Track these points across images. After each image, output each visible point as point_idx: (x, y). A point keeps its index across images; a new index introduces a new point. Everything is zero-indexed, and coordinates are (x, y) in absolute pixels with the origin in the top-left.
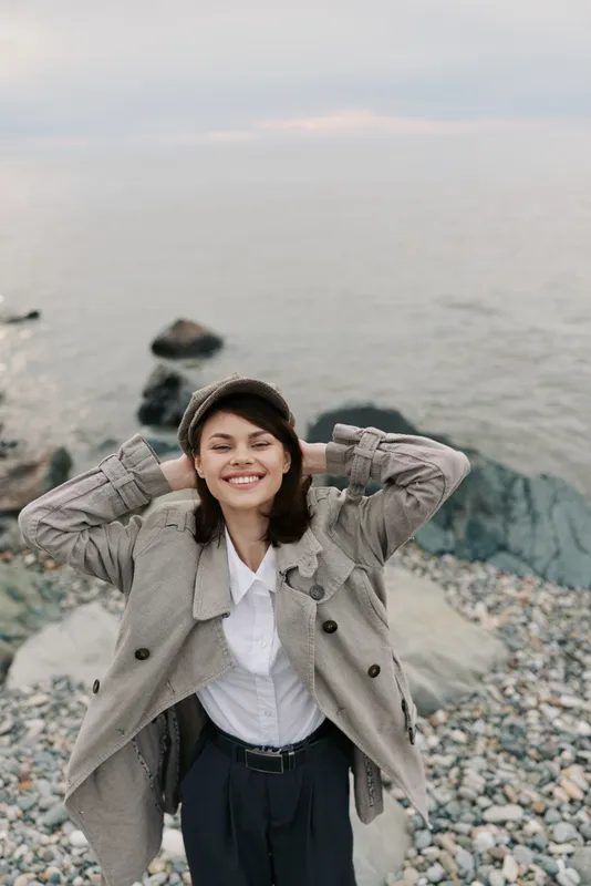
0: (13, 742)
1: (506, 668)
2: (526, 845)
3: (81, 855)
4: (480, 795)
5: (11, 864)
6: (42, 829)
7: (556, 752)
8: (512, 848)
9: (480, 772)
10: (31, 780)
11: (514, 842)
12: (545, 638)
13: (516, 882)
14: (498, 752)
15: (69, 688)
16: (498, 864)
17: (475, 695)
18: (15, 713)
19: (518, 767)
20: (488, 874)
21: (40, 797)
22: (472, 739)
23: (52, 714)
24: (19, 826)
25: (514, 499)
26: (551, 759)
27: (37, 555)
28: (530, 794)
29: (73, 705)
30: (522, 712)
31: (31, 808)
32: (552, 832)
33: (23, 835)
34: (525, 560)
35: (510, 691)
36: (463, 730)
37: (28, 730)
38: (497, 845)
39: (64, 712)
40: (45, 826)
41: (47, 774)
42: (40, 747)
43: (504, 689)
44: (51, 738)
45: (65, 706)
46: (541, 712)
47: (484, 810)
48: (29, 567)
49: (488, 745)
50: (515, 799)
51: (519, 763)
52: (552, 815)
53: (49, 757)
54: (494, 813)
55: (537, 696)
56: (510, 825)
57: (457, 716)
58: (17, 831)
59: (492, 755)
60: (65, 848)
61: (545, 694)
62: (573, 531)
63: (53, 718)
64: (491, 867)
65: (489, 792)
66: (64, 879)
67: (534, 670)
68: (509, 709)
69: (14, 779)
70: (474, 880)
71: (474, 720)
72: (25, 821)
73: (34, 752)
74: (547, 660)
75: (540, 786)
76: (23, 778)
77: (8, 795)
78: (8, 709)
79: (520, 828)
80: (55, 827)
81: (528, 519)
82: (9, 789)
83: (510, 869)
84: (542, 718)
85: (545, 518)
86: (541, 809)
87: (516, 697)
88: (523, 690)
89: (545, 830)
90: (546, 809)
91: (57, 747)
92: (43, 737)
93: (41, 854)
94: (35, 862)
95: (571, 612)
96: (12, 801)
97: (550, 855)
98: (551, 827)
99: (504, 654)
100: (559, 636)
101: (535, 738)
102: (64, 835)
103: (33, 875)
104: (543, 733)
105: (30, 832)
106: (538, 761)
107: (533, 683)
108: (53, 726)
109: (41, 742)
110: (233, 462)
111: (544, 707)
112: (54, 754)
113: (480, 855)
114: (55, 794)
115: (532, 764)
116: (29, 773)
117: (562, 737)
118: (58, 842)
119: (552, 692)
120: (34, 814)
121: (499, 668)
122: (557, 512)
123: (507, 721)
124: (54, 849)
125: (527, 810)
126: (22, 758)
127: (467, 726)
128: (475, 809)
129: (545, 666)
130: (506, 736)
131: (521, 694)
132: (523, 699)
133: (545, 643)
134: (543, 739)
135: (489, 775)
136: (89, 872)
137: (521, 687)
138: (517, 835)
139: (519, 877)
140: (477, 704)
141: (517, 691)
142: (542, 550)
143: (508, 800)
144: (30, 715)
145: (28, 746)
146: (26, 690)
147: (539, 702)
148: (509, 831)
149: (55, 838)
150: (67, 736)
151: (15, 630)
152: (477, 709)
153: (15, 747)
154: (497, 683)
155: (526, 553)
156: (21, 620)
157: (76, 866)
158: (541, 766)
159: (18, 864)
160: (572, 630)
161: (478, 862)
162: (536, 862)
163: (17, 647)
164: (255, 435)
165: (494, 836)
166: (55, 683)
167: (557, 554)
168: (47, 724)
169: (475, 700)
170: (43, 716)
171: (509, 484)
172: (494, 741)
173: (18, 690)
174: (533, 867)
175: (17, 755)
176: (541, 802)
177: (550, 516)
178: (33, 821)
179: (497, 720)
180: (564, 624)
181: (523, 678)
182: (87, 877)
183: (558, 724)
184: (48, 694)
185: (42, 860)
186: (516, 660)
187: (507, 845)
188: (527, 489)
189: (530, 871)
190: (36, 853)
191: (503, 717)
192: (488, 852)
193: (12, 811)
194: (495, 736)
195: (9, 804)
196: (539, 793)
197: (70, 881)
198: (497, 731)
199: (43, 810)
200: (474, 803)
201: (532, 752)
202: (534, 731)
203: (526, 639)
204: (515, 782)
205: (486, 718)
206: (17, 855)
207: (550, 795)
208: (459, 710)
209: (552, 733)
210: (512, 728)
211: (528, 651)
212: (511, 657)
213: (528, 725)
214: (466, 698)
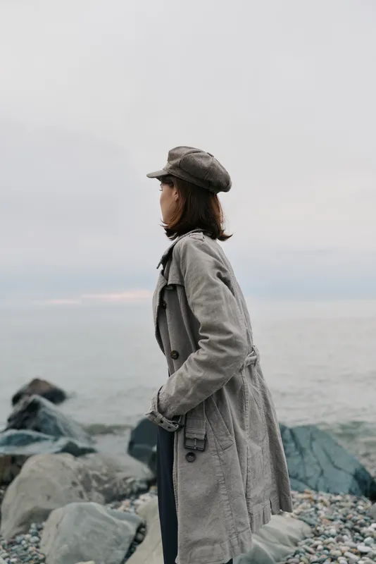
1: (312, 536)
25: (286, 441)
30: (333, 559)
34: (301, 480)
35: (320, 548)
43: (316, 547)
46: (346, 557)
55: (340, 549)
61: (345, 548)
62: (328, 455)
67: (332, 536)
68: (324, 557)
74: (338, 530)
81: (297, 453)
85: (308, 451)
95: (342, 504)
100: (340, 516)
107: (334, 543)
111: (347, 554)
119: (349, 547)
121: (308, 536)
122: (314, 445)
129: (338, 533)
132: (330, 552)
137: (326, 545)
140: (300, 558)
142: (311, 472)
147: (343, 552)
152: (300, 561)
154: (309, 544)
155: (301, 476)
160: (348, 514)
167: (322, 473)
169: (297, 556)
177: (311, 448)
180: (341, 510)
181: (326, 541)
186: (318, 531)
188: (293, 435)
212: (314, 530)
214: (289, 556)
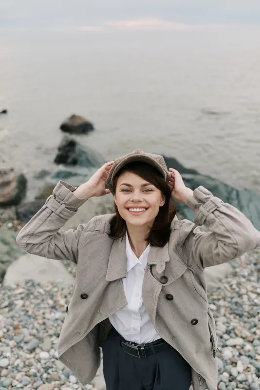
0: (10, 311)
1: (232, 276)
2: (246, 356)
3: (45, 363)
4: (224, 333)
5: (13, 368)
6: (26, 351)
7: (256, 314)
8: (239, 357)
9: (224, 323)
10: (19, 329)
11: (240, 354)
12: (248, 262)
13: (243, 373)
14: (230, 314)
15: (33, 285)
16: (234, 365)
17: (219, 288)
18: (9, 297)
19: (240, 321)
20: (230, 369)
21: (24, 337)
22: (219, 308)
23: (27, 298)
24: (16, 350)
25: (232, 199)
26: (254, 317)
27: (13, 223)
28: (246, 333)
29: (36, 294)
30: (240, 296)
31: (21, 342)
32: (256, 350)
33: (18, 354)
35: (234, 286)
36: (214, 304)
37: (16, 305)
38: (233, 356)
39: (32, 296)
40: (28, 350)
41: (27, 326)
42: (22, 313)
43: (232, 285)
44: (27, 309)
45: (32, 294)
46: (248, 296)
47: (226, 340)
48: (10, 229)
49: (226, 311)
50: (239, 335)
51: (241, 319)
52: (256, 342)
53: (27, 318)
54: (231, 342)
55: (246, 288)
56: (238, 347)
57: (211, 298)
58: (15, 353)
59: (228, 315)
60: (38, 360)
61: (249, 288)
62: (259, 213)
63: (27, 300)
64: (231, 366)
65: (228, 332)
66: (38, 375)
67: (244, 277)
68: (235, 295)
69: (11, 328)
70: (224, 372)
71: (219, 300)
72: (18, 348)
73: (20, 316)
74: (250, 272)
75: (250, 329)
76: (16, 328)
77: (9, 335)
78: (6, 295)
79: (243, 348)
80: (32, 350)
82: (9, 333)
83: (240, 367)
84: (249, 299)
85: (246, 208)
86: (251, 340)
87: (237, 289)
88: (240, 286)
89: (254, 349)
90: (254, 339)
91: (30, 313)
92: (23, 308)
93: (27, 363)
94: (25, 366)
96: (11, 339)
97: (256, 360)
98: (256, 348)
99: (231, 270)
100: (254, 261)
101: (247, 308)
102: (36, 354)
103: (24, 373)
104: (250, 305)
105: (21, 353)
106: (248, 318)
107: (244, 282)
108: (27, 303)
109: (23, 311)
110: (131, 200)
111: (250, 293)
112: (29, 316)
113: (226, 361)
114: (31, 335)
115: (246, 319)
116: (18, 325)
117: (258, 307)
118: (34, 357)
119: (253, 287)
120: (22, 344)
121: (228, 276)
122: (251, 205)
123: (234, 300)
124: (32, 361)
125: (245, 340)
126: (14, 318)
127: (216, 302)
128: (222, 340)
129: (249, 275)
130: (234, 307)
131: (239, 288)
132: (240, 290)
133: (248, 264)
134: (250, 308)
135: (228, 325)
136: (50, 371)
137: (239, 284)
138: (242, 351)
139: (244, 370)
140: (220, 292)
141: (237, 286)
143: (237, 336)
144: (16, 298)
145: (17, 313)
146: (14, 286)
147: (247, 291)
148: (238, 350)
149: (32, 355)
150: (34, 308)
151: (6, 258)
152: (220, 295)
153: (11, 314)
154: (228, 283)
156: (8, 253)
157: (44, 368)
158: (250, 320)
159: (16, 368)
161: (225, 364)
162: (251, 363)
163: (8, 266)
164: (145, 185)
165: (232, 352)
166: (27, 283)
168: (25, 302)
169: (219, 291)
170: (22, 299)
171: (230, 193)
172: (228, 309)
173: (10, 286)
174: (250, 366)
175: (12, 317)
176: (251, 337)
177: (248, 207)
178: (22, 348)
179: (229, 300)
180: (256, 256)
181: (239, 281)
182: (49, 374)
183: (256, 301)
184: (24, 288)
185: (28, 366)
186: (236, 272)
187: (238, 356)
188: (238, 195)
189: (248, 368)
190: (24, 362)
191: (232, 298)
192: (230, 359)
193: (12, 343)
194: (229, 307)
195: (10, 340)
196: (250, 332)
197: (41, 376)
198: (229, 305)
199: (26, 343)
200: (221, 337)
201: (246, 314)
202: (246, 304)
203: (239, 263)
204: (239, 328)
205: (224, 299)
206: (16, 364)
207: (255, 333)
208: (212, 295)
209: (254, 305)
210: (236, 303)
211: (241, 268)
212: (234, 271)
213: (243, 302)
214: (215, 290)
